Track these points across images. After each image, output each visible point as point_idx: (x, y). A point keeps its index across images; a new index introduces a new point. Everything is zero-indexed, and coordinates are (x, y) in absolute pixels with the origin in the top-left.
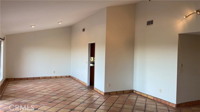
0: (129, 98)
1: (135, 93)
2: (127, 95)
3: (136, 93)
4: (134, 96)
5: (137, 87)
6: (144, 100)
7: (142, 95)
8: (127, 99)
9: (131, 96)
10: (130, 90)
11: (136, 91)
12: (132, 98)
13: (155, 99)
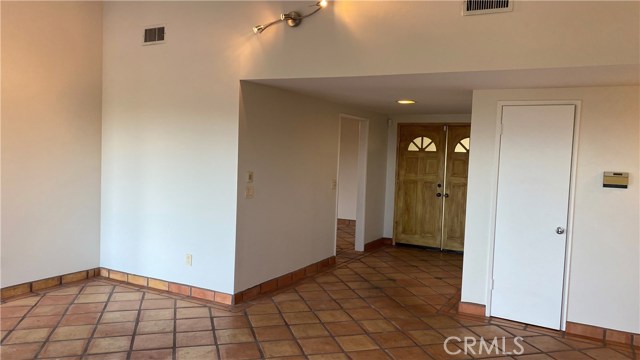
0: (82, 299)
1: (106, 278)
2: (73, 290)
3: (108, 279)
4: (102, 289)
5: (114, 257)
6: (137, 296)
7: (130, 281)
8: (72, 304)
9: (89, 290)
10: (87, 272)
11: (109, 271)
12: (90, 299)
13: (174, 289)
